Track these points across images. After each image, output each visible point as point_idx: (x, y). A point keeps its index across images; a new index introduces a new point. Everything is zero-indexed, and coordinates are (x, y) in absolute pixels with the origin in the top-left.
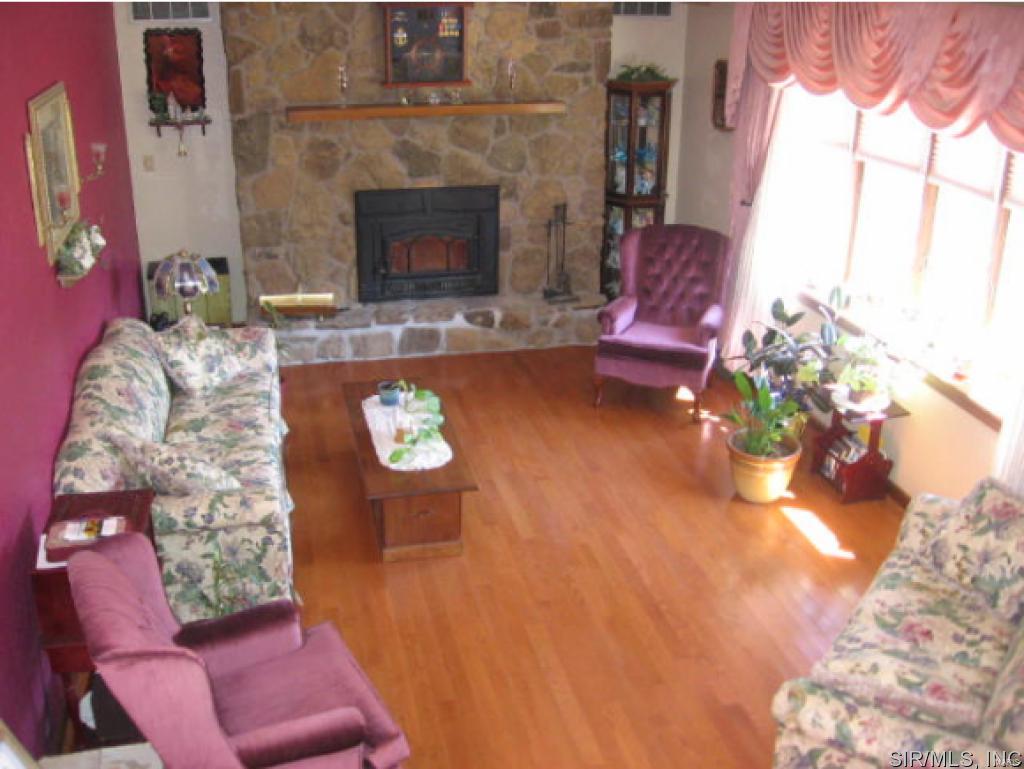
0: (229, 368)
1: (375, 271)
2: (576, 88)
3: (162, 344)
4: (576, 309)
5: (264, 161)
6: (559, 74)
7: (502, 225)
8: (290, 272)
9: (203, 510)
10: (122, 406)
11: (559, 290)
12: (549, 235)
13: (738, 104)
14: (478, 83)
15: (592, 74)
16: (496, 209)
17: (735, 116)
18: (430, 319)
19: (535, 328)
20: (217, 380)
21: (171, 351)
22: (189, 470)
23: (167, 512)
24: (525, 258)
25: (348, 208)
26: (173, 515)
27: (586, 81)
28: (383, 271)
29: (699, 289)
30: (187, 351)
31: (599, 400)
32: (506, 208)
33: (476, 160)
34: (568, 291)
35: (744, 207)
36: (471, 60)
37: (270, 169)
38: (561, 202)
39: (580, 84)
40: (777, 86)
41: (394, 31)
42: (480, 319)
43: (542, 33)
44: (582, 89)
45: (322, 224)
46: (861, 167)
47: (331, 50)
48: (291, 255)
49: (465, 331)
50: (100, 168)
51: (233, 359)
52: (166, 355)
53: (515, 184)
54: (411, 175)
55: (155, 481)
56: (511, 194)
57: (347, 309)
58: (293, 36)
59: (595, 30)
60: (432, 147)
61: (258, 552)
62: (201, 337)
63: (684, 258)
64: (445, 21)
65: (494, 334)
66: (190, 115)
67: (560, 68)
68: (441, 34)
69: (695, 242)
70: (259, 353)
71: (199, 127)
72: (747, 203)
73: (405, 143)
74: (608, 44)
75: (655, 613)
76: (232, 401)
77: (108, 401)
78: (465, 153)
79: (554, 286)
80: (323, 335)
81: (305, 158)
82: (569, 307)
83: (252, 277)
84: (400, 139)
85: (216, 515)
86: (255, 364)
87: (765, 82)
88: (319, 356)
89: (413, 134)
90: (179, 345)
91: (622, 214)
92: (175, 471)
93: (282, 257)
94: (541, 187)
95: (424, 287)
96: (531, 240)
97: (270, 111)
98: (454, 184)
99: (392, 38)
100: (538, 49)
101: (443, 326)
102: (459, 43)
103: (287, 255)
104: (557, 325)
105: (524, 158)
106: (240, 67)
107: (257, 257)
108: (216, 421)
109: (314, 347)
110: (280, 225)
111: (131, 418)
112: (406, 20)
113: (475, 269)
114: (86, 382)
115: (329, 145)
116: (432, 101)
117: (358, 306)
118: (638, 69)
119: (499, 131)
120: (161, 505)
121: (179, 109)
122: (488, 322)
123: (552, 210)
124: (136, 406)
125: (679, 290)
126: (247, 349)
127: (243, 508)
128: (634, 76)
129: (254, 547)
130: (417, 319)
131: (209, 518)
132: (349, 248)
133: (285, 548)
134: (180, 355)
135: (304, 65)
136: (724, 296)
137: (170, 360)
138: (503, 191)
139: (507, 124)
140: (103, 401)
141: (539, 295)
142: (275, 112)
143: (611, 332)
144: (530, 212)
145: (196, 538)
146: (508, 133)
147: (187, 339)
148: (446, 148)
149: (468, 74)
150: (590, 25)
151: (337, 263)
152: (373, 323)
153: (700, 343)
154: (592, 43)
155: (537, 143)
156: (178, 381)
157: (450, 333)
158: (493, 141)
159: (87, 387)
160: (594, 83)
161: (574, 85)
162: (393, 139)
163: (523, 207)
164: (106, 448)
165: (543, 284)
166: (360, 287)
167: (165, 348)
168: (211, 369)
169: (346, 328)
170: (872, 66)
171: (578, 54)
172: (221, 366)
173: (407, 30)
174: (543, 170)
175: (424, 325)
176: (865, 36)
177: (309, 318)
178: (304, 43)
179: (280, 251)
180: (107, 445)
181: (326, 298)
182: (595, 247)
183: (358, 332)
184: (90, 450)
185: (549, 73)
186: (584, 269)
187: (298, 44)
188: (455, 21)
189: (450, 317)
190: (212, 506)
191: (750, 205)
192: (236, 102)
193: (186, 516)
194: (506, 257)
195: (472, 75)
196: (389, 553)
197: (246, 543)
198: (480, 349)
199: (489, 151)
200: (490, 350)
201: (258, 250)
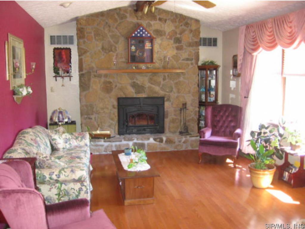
0: (73, 143)
1: (124, 124)
2: (189, 66)
3: (50, 133)
4: (190, 137)
5: (89, 87)
6: (183, 61)
7: (165, 110)
8: (96, 123)
9: (56, 173)
10: (32, 143)
11: (185, 131)
12: (181, 113)
13: (242, 64)
14: (157, 63)
15: (194, 61)
16: (164, 104)
17: (241, 69)
18: (142, 140)
19: (177, 143)
20: (68, 146)
21: (53, 135)
22: (53, 160)
23: (43, 173)
24: (173, 121)
25: (116, 103)
26: (45, 174)
27: (192, 64)
28: (126, 124)
29: (232, 124)
30: (58, 136)
31: (200, 161)
32: (167, 104)
33: (157, 89)
34: (187, 132)
35: (246, 99)
36: (155, 56)
37: (91, 90)
38: (184, 103)
39: (190, 65)
40: (255, 54)
41: (131, 46)
42: (158, 140)
43: (178, 48)
44: (191, 66)
45: (108, 108)
46: (284, 79)
47: (111, 53)
48: (97, 119)
49: (154, 144)
50: (33, 70)
51: (75, 141)
52: (51, 137)
53: (169, 97)
54: (136, 93)
55: (40, 164)
56: (168, 100)
57: (114, 137)
58: (100, 48)
59: (194, 48)
60: (143, 84)
61: (77, 194)
62: (64, 133)
63: (227, 114)
64: (147, 44)
65: (163, 145)
66: (66, 74)
67: (183, 60)
68: (146, 48)
69: (230, 109)
70: (84, 140)
71: (69, 78)
72: (246, 97)
73: (134, 82)
74: (198, 52)
75: (229, 220)
76: (73, 152)
77: (27, 141)
78: (153, 86)
79: (183, 131)
80: (106, 144)
81: (102, 86)
82: (188, 137)
83: (83, 125)
84: (133, 81)
85: (61, 175)
86: (82, 143)
87: (250, 54)
88: (104, 151)
89: (137, 79)
90: (56, 134)
91: (204, 108)
92: (48, 160)
93: (93, 119)
94: (177, 97)
95: (140, 130)
96: (175, 115)
97: (91, 71)
98: (150, 96)
99: (131, 49)
100: (176, 53)
101: (146, 142)
102: (152, 51)
103: (95, 118)
104: (184, 142)
105: (172, 88)
106: (83, 57)
107: (85, 119)
108: (66, 156)
109: (103, 149)
110: (93, 108)
111: (35, 147)
112: (135, 43)
113: (157, 125)
114: (20, 135)
115: (110, 83)
116: (143, 68)
117: (118, 136)
118: (208, 62)
119: (164, 79)
120: (41, 171)
121: (63, 72)
122: (161, 141)
123: (182, 105)
124: (37, 145)
125: (226, 125)
126: (80, 139)
127: (72, 173)
128: (207, 64)
129: (75, 192)
130: (137, 139)
131: (59, 176)
132: (116, 116)
133: (87, 193)
134: (56, 137)
135: (103, 57)
136: (241, 125)
137: (52, 138)
138: (165, 99)
139: (167, 77)
140: (25, 140)
141: (178, 134)
142: (93, 72)
143: (204, 137)
144: (175, 106)
145: (54, 187)
146: (167, 80)
147: (59, 133)
148: (147, 85)
149: (154, 61)
150: (192, 46)
151: (111, 121)
152: (123, 140)
153: (235, 139)
154: (193, 52)
155: (176, 83)
156: (54, 145)
157: (148, 144)
158: (162, 82)
159: (21, 136)
160: (194, 65)
161: (188, 65)
162: (130, 81)
163: (172, 104)
164: (23, 152)
165: (179, 130)
166: (119, 130)
167: (51, 134)
168: (66, 143)
169: (113, 142)
170: (289, 35)
171: (189, 55)
172: (70, 142)
173: (135, 46)
174: (179, 92)
175: (140, 142)
176: (286, 26)
177: (101, 138)
178: (103, 51)
179: (93, 117)
180: (24, 151)
181: (108, 132)
182: (196, 118)
183: (118, 143)
184: (17, 151)
185: (180, 61)
186: (192, 125)
187: (101, 50)
188: (150, 44)
189: (149, 139)
190: (60, 172)
191: (247, 97)
192: (81, 69)
193: (50, 175)
194: (167, 121)
195: (156, 61)
196: (127, 202)
197: (73, 190)
198: (158, 150)
199: (161, 86)
200: (161, 151)
201: (86, 116)
